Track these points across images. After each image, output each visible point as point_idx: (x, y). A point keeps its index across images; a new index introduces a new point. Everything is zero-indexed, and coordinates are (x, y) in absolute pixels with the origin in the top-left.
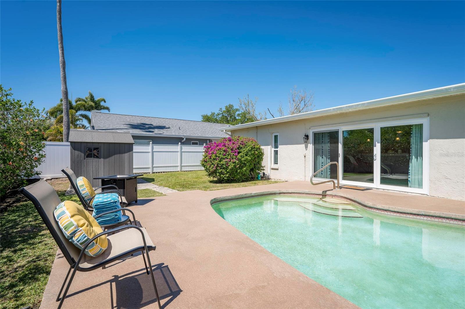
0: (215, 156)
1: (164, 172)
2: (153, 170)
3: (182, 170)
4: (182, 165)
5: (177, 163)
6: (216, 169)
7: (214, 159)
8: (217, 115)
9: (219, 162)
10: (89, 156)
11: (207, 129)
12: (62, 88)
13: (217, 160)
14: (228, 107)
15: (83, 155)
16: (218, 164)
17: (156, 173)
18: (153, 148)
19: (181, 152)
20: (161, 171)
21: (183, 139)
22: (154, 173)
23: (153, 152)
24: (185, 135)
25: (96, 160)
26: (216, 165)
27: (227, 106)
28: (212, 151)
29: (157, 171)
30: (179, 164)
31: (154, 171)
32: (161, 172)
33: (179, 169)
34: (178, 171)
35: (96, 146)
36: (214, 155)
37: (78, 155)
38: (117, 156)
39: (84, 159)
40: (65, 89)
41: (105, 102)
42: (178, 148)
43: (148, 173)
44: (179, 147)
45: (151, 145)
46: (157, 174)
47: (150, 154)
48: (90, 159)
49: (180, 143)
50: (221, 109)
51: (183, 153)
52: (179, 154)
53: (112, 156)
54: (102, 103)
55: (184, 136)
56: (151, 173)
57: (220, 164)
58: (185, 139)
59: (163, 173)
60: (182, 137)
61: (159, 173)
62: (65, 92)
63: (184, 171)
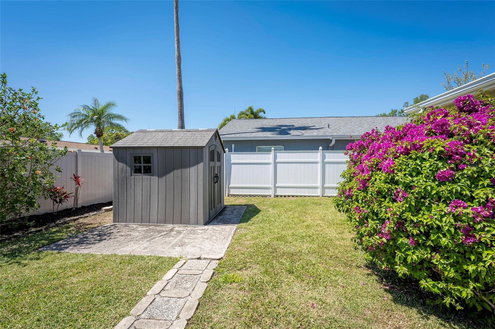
0: (386, 182)
1: (293, 196)
2: (275, 191)
3: (325, 195)
4: (326, 185)
5: (316, 182)
6: (395, 240)
7: (379, 193)
8: (400, 113)
9: (409, 209)
10: (137, 171)
11: (379, 124)
12: (177, 88)
13: (394, 201)
14: (419, 99)
15: (129, 169)
16: (401, 223)
17: (281, 196)
18: (275, 157)
19: (324, 164)
20: (288, 194)
21: (331, 141)
22: (277, 196)
23: (276, 163)
24: (336, 134)
25: (146, 177)
26: (390, 226)
27: (417, 98)
28: (374, 160)
29: (282, 194)
30: (319, 184)
31: (277, 194)
32: (289, 196)
33: (319, 192)
34: (316, 195)
35: (146, 153)
36: (382, 176)
37: (122, 169)
38: (177, 172)
39: (131, 176)
40: (179, 89)
41: (264, 113)
42: (317, 156)
43: (268, 195)
44: (319, 154)
45: (273, 152)
46: (283, 198)
47: (271, 167)
48: (139, 176)
49: (321, 148)
50: (407, 103)
51: (327, 165)
52: (319, 166)
53: (170, 172)
54: (261, 114)
55: (332, 136)
56: (273, 196)
57: (416, 225)
58: (333, 142)
59: (291, 198)
60: (329, 138)
61: (285, 196)
62: (180, 91)
63: (329, 197)
